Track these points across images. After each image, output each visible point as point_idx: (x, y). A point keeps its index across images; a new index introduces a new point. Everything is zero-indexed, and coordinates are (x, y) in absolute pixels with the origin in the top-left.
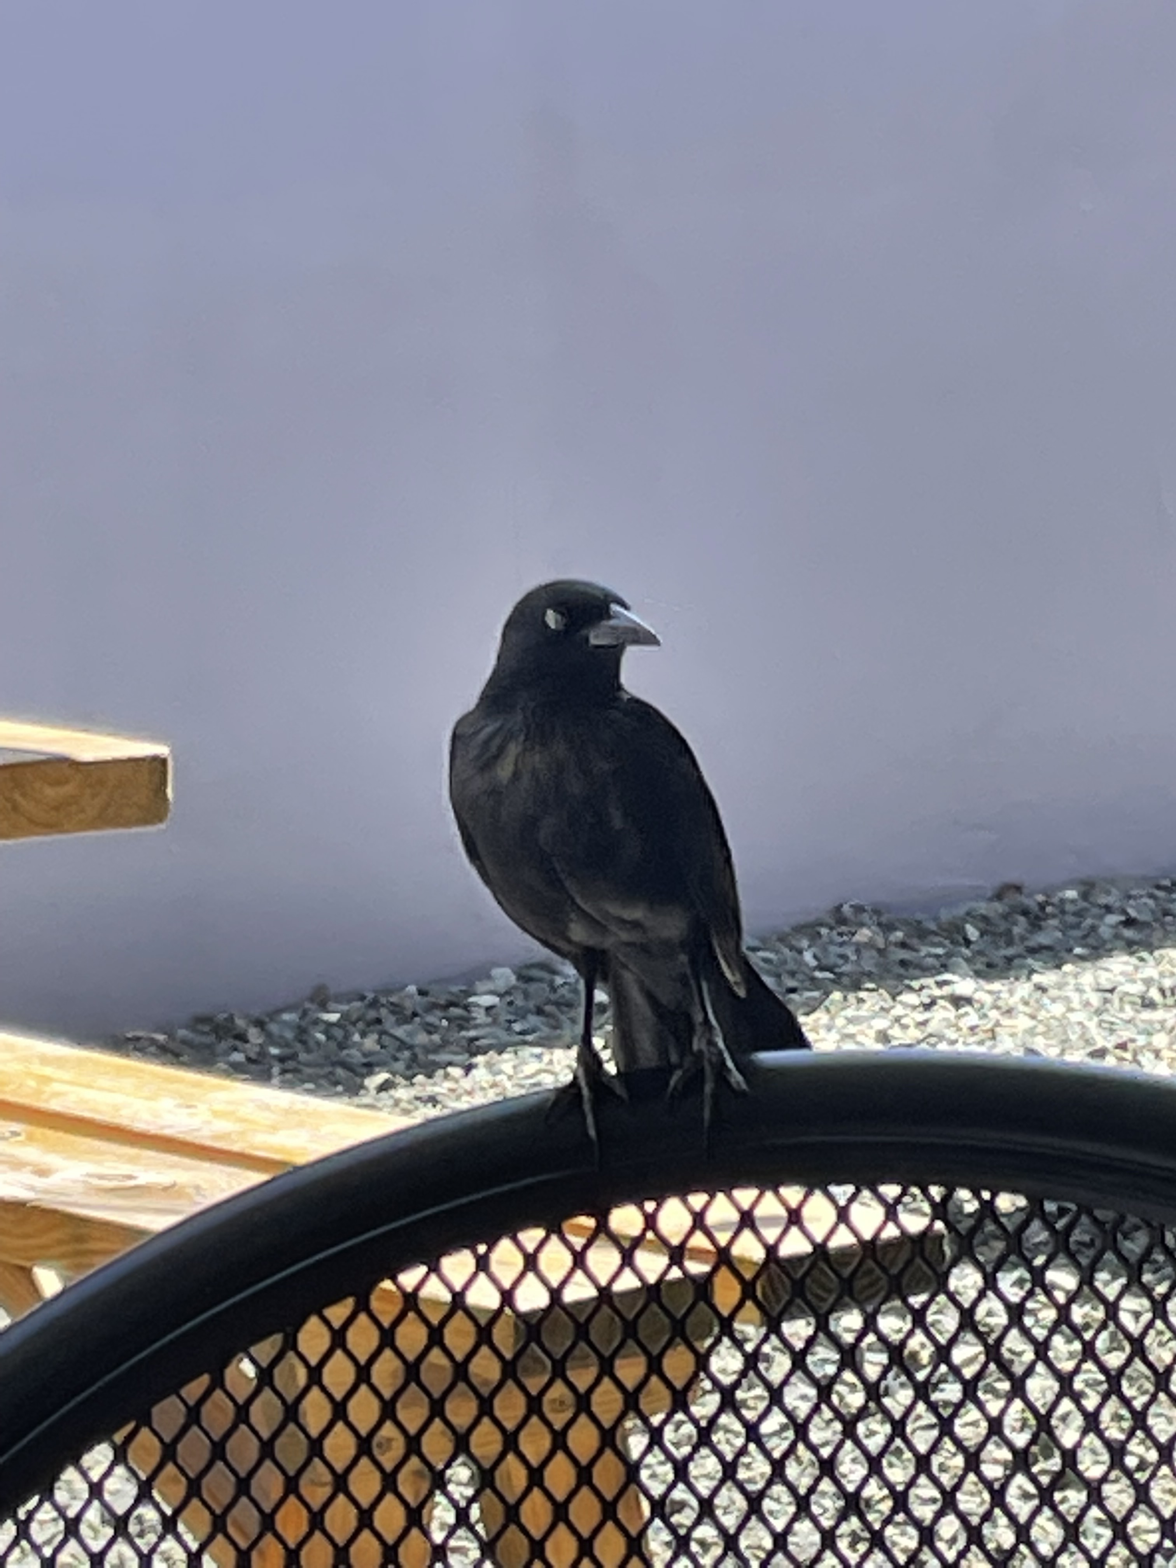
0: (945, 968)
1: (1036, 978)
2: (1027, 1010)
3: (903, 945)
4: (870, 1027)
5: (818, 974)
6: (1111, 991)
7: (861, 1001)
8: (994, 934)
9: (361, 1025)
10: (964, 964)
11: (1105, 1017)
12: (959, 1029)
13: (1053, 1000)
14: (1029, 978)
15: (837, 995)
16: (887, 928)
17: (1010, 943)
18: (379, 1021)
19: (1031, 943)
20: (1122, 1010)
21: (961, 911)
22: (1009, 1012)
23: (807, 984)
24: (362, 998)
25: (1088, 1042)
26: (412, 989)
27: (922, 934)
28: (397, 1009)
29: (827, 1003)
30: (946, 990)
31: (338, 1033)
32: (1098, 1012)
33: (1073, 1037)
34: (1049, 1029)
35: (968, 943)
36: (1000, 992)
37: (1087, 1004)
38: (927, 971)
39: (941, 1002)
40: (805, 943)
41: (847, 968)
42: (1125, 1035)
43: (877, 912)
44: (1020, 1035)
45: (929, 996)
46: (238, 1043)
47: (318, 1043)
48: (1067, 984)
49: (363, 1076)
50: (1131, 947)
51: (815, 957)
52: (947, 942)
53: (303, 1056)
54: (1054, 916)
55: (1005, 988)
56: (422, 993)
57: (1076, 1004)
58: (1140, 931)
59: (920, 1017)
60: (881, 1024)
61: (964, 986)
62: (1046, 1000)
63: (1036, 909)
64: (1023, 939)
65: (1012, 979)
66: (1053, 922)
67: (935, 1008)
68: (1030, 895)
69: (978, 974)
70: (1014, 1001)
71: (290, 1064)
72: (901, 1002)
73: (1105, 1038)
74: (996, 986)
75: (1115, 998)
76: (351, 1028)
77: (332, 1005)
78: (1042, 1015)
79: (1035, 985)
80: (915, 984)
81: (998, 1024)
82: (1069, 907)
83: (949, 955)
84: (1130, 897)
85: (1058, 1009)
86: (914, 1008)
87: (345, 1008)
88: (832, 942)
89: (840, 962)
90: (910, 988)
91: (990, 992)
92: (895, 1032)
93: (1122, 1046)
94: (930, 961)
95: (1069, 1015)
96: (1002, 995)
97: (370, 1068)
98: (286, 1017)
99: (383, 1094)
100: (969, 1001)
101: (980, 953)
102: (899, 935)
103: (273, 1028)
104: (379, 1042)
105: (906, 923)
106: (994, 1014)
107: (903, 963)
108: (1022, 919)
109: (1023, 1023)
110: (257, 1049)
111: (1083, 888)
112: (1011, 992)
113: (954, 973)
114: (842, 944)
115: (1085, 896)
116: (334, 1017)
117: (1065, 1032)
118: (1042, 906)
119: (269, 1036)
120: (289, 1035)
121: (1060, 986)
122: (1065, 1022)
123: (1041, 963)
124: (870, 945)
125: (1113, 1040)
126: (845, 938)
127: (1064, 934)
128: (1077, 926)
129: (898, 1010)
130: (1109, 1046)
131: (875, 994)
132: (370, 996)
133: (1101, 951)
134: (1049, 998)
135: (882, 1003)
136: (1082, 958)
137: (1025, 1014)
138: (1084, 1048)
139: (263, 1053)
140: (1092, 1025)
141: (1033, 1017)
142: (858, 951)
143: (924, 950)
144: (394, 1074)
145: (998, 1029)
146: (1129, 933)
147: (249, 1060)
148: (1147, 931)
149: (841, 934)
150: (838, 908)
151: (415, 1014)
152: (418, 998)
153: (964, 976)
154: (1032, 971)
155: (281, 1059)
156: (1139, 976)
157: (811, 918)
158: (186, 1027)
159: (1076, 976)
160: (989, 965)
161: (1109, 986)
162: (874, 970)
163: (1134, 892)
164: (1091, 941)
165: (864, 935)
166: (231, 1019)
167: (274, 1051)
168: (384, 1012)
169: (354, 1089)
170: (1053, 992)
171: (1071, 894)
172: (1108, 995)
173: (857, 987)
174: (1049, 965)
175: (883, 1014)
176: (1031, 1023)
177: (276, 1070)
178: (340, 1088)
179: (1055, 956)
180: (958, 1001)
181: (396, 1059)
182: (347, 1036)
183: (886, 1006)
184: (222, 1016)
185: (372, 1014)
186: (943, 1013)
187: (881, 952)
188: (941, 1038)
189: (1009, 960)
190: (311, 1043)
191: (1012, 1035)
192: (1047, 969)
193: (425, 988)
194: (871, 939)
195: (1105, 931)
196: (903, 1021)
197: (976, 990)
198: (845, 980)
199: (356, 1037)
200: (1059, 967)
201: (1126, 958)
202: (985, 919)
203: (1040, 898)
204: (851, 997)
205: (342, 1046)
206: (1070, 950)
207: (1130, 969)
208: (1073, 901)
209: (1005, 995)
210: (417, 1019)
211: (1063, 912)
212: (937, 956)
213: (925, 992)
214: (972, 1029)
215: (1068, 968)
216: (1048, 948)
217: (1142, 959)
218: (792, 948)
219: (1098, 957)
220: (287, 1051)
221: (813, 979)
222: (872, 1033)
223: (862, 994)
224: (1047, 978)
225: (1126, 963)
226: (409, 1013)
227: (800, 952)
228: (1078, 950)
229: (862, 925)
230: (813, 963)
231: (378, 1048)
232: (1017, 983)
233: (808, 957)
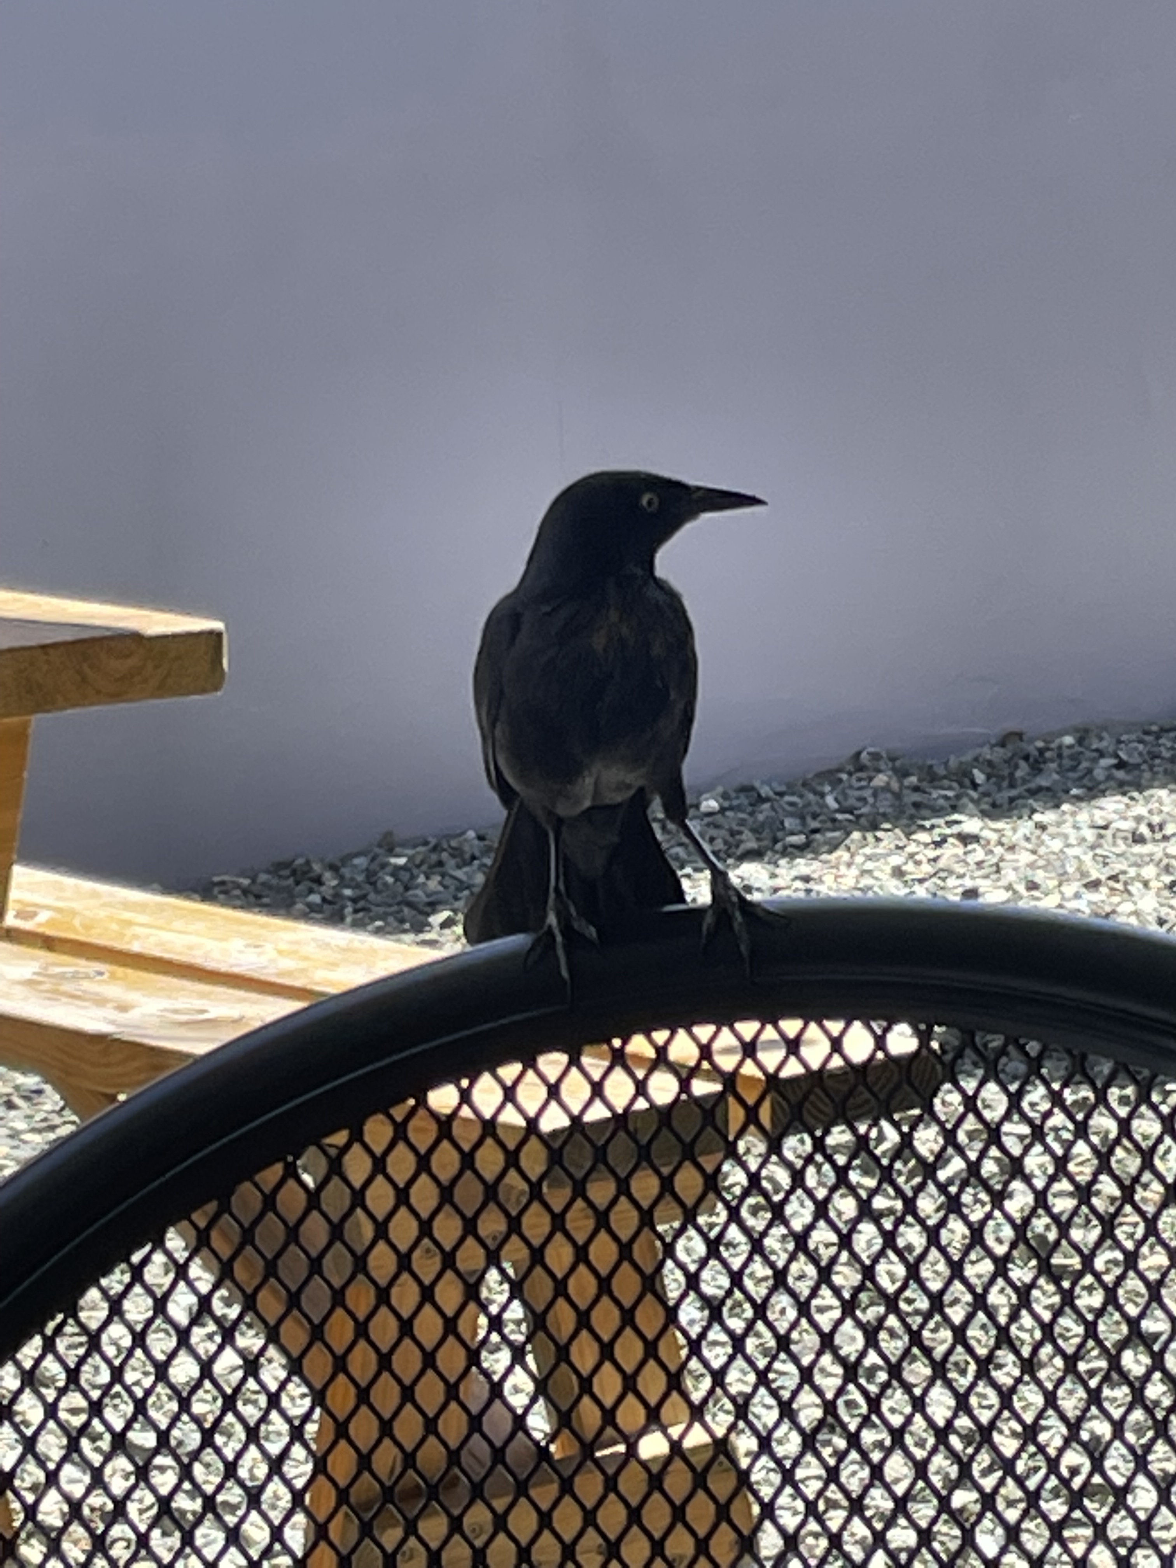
0: (954, 809)
1: (1037, 817)
2: (1029, 846)
3: (916, 789)
4: (887, 863)
5: (839, 816)
6: (1105, 827)
7: (878, 840)
8: (997, 776)
9: (424, 868)
10: (971, 806)
11: (1099, 851)
12: (967, 864)
13: (1053, 837)
14: (1030, 818)
15: (856, 835)
16: (902, 774)
17: (1012, 786)
18: (440, 864)
19: (1032, 785)
20: (1114, 844)
21: (968, 757)
22: (1012, 848)
23: (829, 825)
24: (426, 843)
25: (1084, 874)
26: (471, 834)
27: (933, 778)
28: (456, 853)
29: (847, 842)
30: (955, 829)
31: (405, 876)
32: (1092, 847)
33: (1070, 870)
34: (1049, 862)
35: (975, 786)
36: (1003, 830)
37: (1084, 840)
38: (938, 812)
39: (951, 840)
40: (827, 788)
41: (865, 810)
42: (1117, 866)
43: (893, 759)
44: (1022, 869)
45: (940, 835)
46: (315, 886)
47: (386, 884)
48: (1064, 822)
49: (428, 915)
50: (1122, 788)
51: (836, 800)
52: (955, 785)
53: (372, 896)
54: (1052, 760)
55: (1008, 827)
56: (481, 838)
57: (1072, 840)
58: (1128, 772)
59: (932, 853)
60: (896, 860)
61: (971, 825)
62: (1045, 837)
63: (1036, 753)
64: (1024, 781)
65: (1015, 818)
66: (1053, 766)
67: (946, 845)
68: (1032, 741)
69: (984, 814)
70: (1017, 838)
71: (361, 904)
72: (914, 841)
73: (1098, 870)
74: (1000, 825)
75: (1108, 833)
76: (415, 871)
77: (398, 850)
78: (1042, 850)
79: (1036, 824)
80: (927, 824)
81: (1002, 859)
82: (1066, 752)
83: (958, 797)
84: (1119, 742)
85: (1056, 845)
86: (926, 845)
87: (410, 852)
88: (851, 787)
89: (859, 804)
90: (923, 828)
91: (995, 830)
92: (910, 867)
93: (1114, 878)
94: (941, 802)
95: (1065, 850)
96: (1006, 832)
97: (433, 906)
98: (357, 861)
99: (447, 931)
100: (976, 838)
101: (986, 794)
102: (913, 780)
103: (346, 872)
104: (441, 883)
105: (920, 768)
106: (999, 850)
107: (917, 805)
108: (1023, 764)
109: (1025, 857)
110: (331, 892)
111: (1078, 735)
112: (1014, 830)
113: (961, 813)
114: (861, 788)
115: (1080, 741)
116: (402, 861)
117: (1063, 866)
118: (1041, 751)
119: (342, 878)
120: (360, 878)
121: (1059, 824)
122: (1062, 857)
123: (1041, 803)
124: (887, 788)
125: (1107, 872)
126: (863, 783)
127: (1063, 777)
128: (1073, 769)
129: (912, 848)
130: (1103, 878)
131: (890, 833)
132: (433, 841)
133: (1095, 791)
134: (1050, 835)
135: (897, 842)
136: (1079, 799)
137: (1027, 850)
138: (1079, 880)
139: (338, 895)
140: (1087, 858)
141: (1034, 852)
142: (875, 795)
143: (935, 794)
144: (455, 911)
145: (1001, 864)
146: (1120, 774)
147: (324, 900)
148: (1136, 773)
149: (859, 780)
150: (858, 754)
151: (474, 858)
152: (476, 842)
153: (972, 816)
154: (1033, 811)
155: (354, 900)
156: (1130, 814)
157: (833, 765)
158: (268, 872)
159: (1074, 814)
160: (994, 805)
161: (1101, 823)
162: (889, 810)
163: (1124, 738)
164: (1085, 781)
165: (880, 780)
166: (308, 863)
167: (348, 892)
168: (445, 856)
169: (419, 927)
170: (1051, 830)
171: (1068, 740)
172: (1102, 832)
173: (875, 827)
174: (1049, 805)
175: (899, 851)
176: (1034, 857)
177: (349, 910)
178: (407, 926)
179: (1054, 796)
180: (965, 839)
181: (456, 899)
182: (413, 877)
183: (901, 844)
184: (300, 861)
185: (434, 857)
186: (953, 850)
187: (898, 796)
188: (951, 872)
189: (1012, 800)
190: (379, 885)
191: (1016, 869)
192: (1047, 809)
193: (482, 832)
194: (888, 784)
195: (1099, 774)
196: (917, 857)
197: (981, 829)
198: (863, 821)
199: (421, 879)
200: (1057, 806)
201: (1118, 798)
202: (990, 763)
203: (1040, 744)
204: (870, 836)
205: (407, 888)
206: (1067, 792)
207: (1122, 807)
208: (1070, 747)
209: (1009, 833)
210: (476, 862)
211: (1060, 756)
212: (946, 798)
213: (937, 831)
214: (979, 864)
215: (1065, 807)
216: (1048, 789)
217: (1132, 799)
218: (815, 793)
219: (1094, 797)
220: (358, 892)
221: (834, 820)
222: (888, 870)
223: (879, 834)
224: (1047, 817)
225: (1119, 802)
226: (467, 856)
227: (822, 795)
228: (1074, 791)
229: (879, 771)
230: (835, 806)
231: (441, 888)
232: (1019, 822)
233: (830, 801)
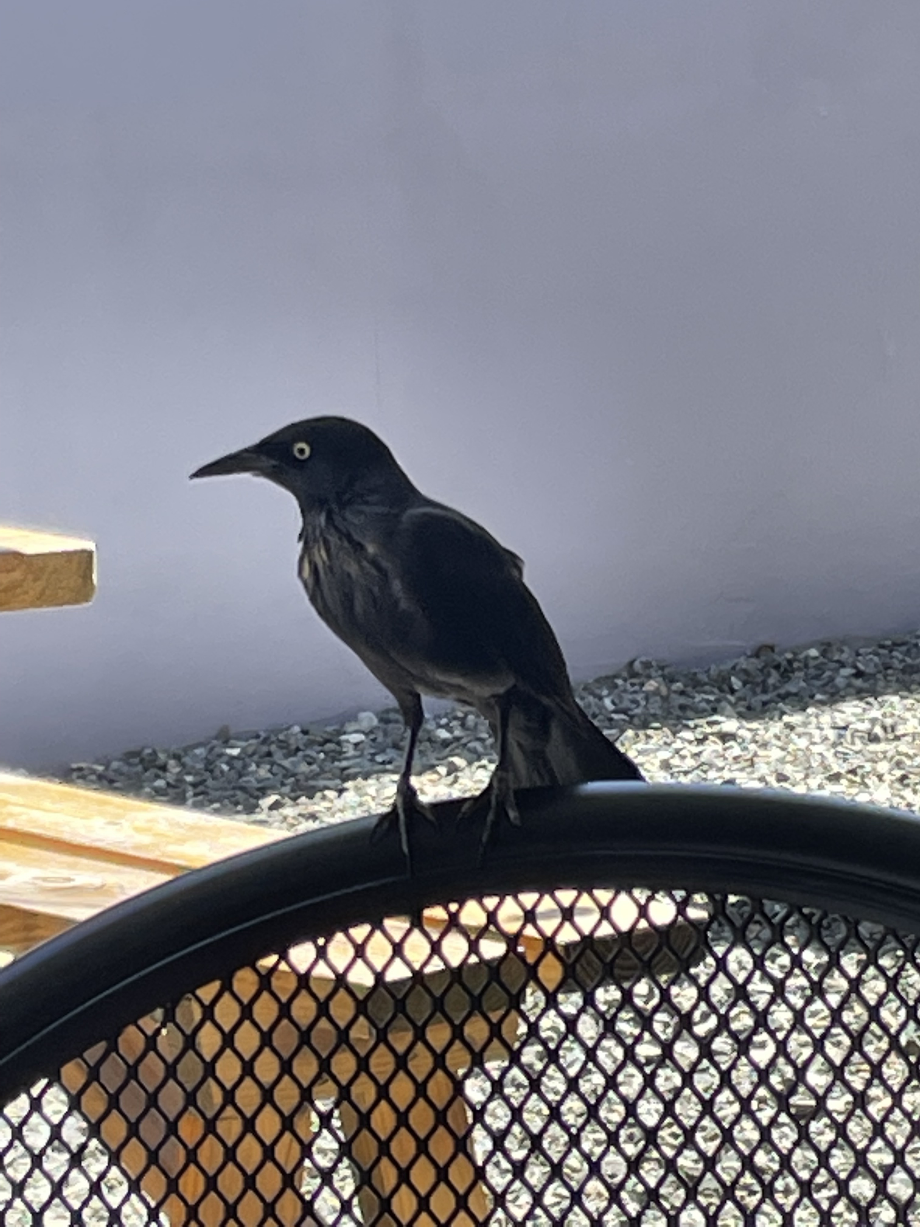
0: (715, 711)
1: (786, 718)
2: (779, 744)
3: (682, 693)
4: (656, 757)
5: (615, 716)
6: (845, 728)
7: (648, 737)
8: (751, 683)
9: (256, 758)
10: (729, 707)
11: (840, 749)
12: (726, 759)
13: (799, 736)
14: (780, 718)
15: (630, 733)
16: (670, 680)
17: (765, 691)
18: (269, 754)
19: (782, 691)
20: (853, 743)
21: (728, 666)
22: (765, 745)
23: (607, 723)
24: (258, 737)
25: (826, 768)
26: (297, 729)
27: (696, 684)
28: (285, 745)
29: (621, 738)
30: (716, 728)
31: (238, 764)
32: (834, 745)
33: (814, 765)
34: (796, 759)
35: (733, 691)
36: (757, 729)
37: (827, 738)
38: (701, 713)
39: (711, 738)
40: (605, 692)
41: (638, 711)
42: (855, 762)
43: (662, 668)
44: (773, 764)
45: (702, 733)
46: (161, 773)
47: (222, 772)
48: (810, 723)
49: (258, 798)
50: (859, 694)
51: (613, 703)
52: (716, 690)
53: (210, 782)
54: (799, 669)
55: (761, 727)
56: (305, 732)
57: (817, 739)
58: (865, 680)
59: (695, 749)
60: (664, 755)
61: (730, 725)
62: (793, 736)
63: (786, 663)
64: (775, 688)
65: (767, 719)
66: (801, 674)
67: (707, 742)
68: (781, 653)
69: (741, 716)
70: (769, 736)
71: (201, 788)
72: (680, 738)
73: (840, 766)
74: (754, 725)
75: (848, 733)
76: (247, 760)
77: (232, 742)
78: (791, 747)
79: (785, 724)
80: (691, 724)
81: (755, 755)
82: (812, 663)
83: (718, 701)
84: (858, 654)
85: (803, 743)
86: (690, 742)
87: (244, 744)
88: (625, 691)
89: (634, 706)
90: (687, 727)
91: (749, 730)
92: (675, 761)
93: (853, 772)
94: (704, 705)
95: (811, 747)
96: (759, 732)
97: (263, 792)
98: (198, 751)
99: (275, 812)
100: (732, 737)
101: (742, 699)
102: (679, 685)
103: (186, 760)
104: (270, 771)
105: (685, 676)
106: (753, 747)
107: (682, 707)
108: (774, 672)
109: (775, 753)
110: (174, 777)
111: (823, 648)
112: (767, 730)
113: (722, 715)
114: (634, 692)
115: (824, 653)
116: (235, 752)
117: (808, 761)
118: (790, 662)
119: (183, 765)
120: (200, 766)
121: (805, 724)
122: (808, 753)
123: (789, 707)
124: (657, 692)
125: (846, 767)
126: (637, 688)
127: (808, 685)
128: (817, 677)
129: (678, 744)
130: (843, 771)
131: (659, 732)
132: (263, 735)
133: (837, 697)
134: (796, 734)
135: (665, 739)
136: (823, 703)
137: (778, 747)
138: (823, 773)
139: (180, 780)
140: (829, 755)
141: (783, 749)
142: (647, 699)
143: (698, 698)
144: (282, 795)
145: (755, 759)
146: (859, 682)
147: (168, 784)
148: (872, 681)
149: (633, 685)
150: (631, 663)
151: (298, 749)
152: (300, 736)
153: (729, 717)
154: (783, 713)
155: (194, 785)
156: (866, 716)
157: (610, 673)
158: (120, 760)
159: (817, 716)
160: (749, 708)
161: (842, 724)
162: (659, 712)
163: (862, 651)
164: (828, 688)
165: (651, 685)
166: (154, 753)
167: (189, 779)
168: (273, 748)
169: (251, 809)
170: (799, 730)
171: (813, 652)
172: (842, 732)
173: (645, 726)
174: (795, 709)
175: (666, 747)
176: (783, 753)
177: (190, 793)
178: (240, 808)
179: (801, 700)
180: (725, 737)
181: (283, 784)
182: (245, 766)
183: (668, 741)
184: (148, 751)
185: (265, 749)
186: (713, 746)
187: (665, 699)
188: (711, 766)
189: (765, 704)
190: (217, 773)
191: (768, 763)
192: (795, 711)
193: (305, 729)
194: (658, 689)
195: (840, 681)
196: (682, 753)
197: (739, 728)
198: (636, 721)
199: (253, 767)
200: (804, 709)
201: (856, 702)
202: (745, 671)
203: (789, 656)
204: (641, 733)
205: (240, 776)
206: (812, 697)
207: (859, 711)
208: (816, 658)
209: (761, 732)
210: (300, 754)
211: (806, 666)
212: (708, 701)
213: (699, 730)
214: (736, 759)
215: (810, 710)
216: (796, 695)
217: (868, 703)
218: (595, 696)
219: (835, 702)
220: (199, 779)
221: (611, 720)
222: (657, 763)
223: (650, 732)
224: (796, 719)
225: (856, 706)
226: (293, 747)
227: (601, 698)
228: (819, 697)
229: (649, 677)
230: (611, 707)
231: (269, 775)
232: (771, 723)
233: (607, 702)
